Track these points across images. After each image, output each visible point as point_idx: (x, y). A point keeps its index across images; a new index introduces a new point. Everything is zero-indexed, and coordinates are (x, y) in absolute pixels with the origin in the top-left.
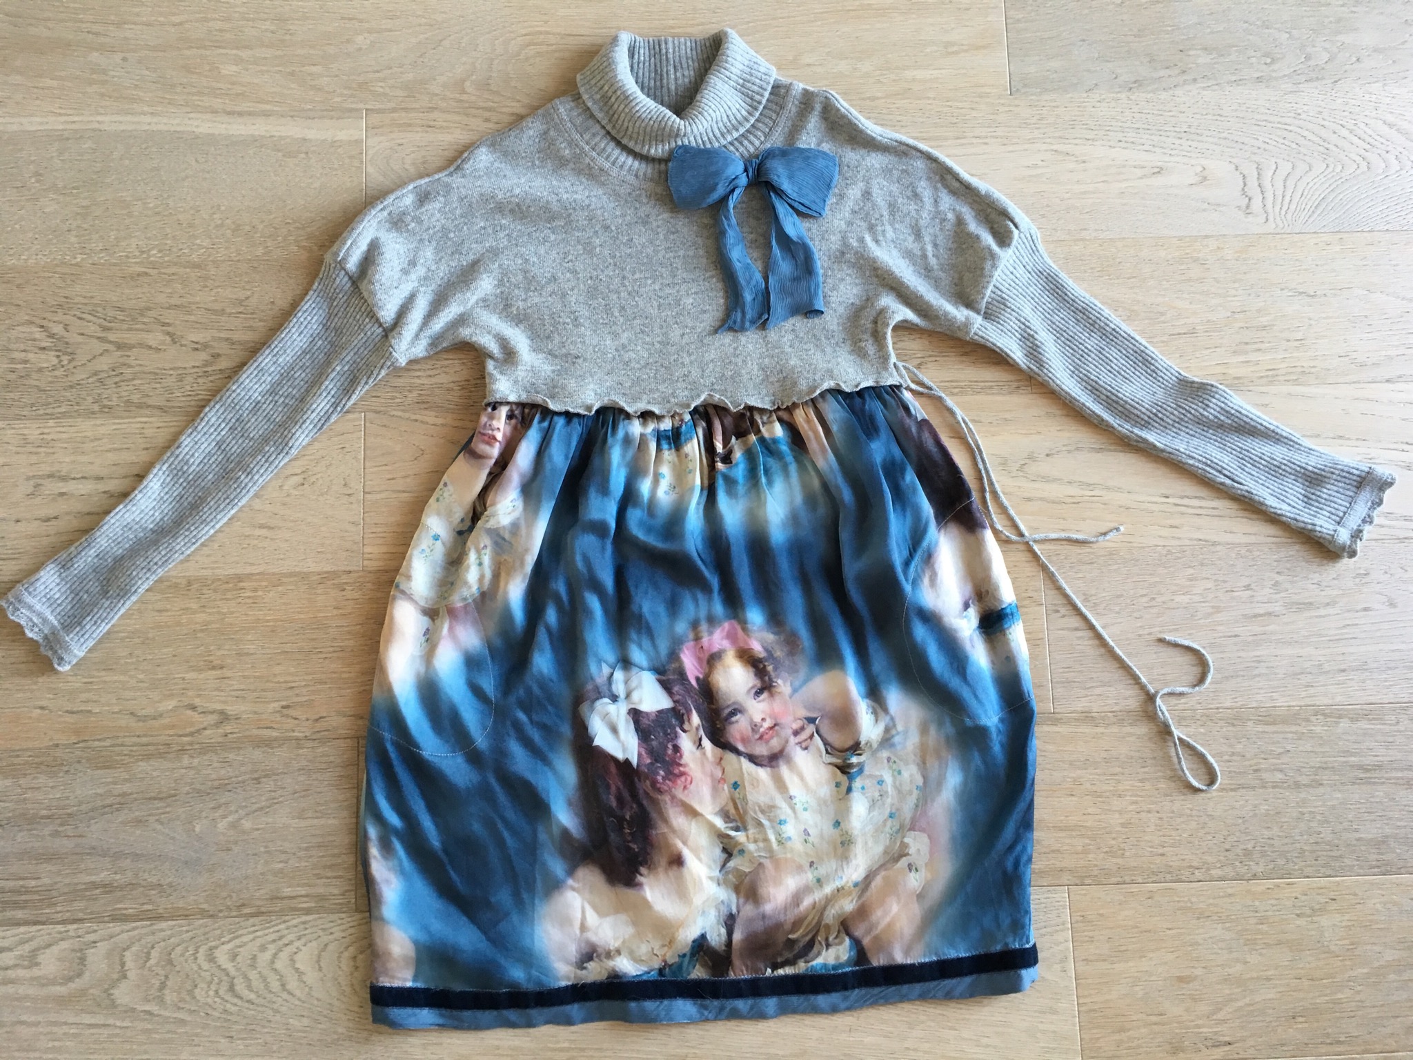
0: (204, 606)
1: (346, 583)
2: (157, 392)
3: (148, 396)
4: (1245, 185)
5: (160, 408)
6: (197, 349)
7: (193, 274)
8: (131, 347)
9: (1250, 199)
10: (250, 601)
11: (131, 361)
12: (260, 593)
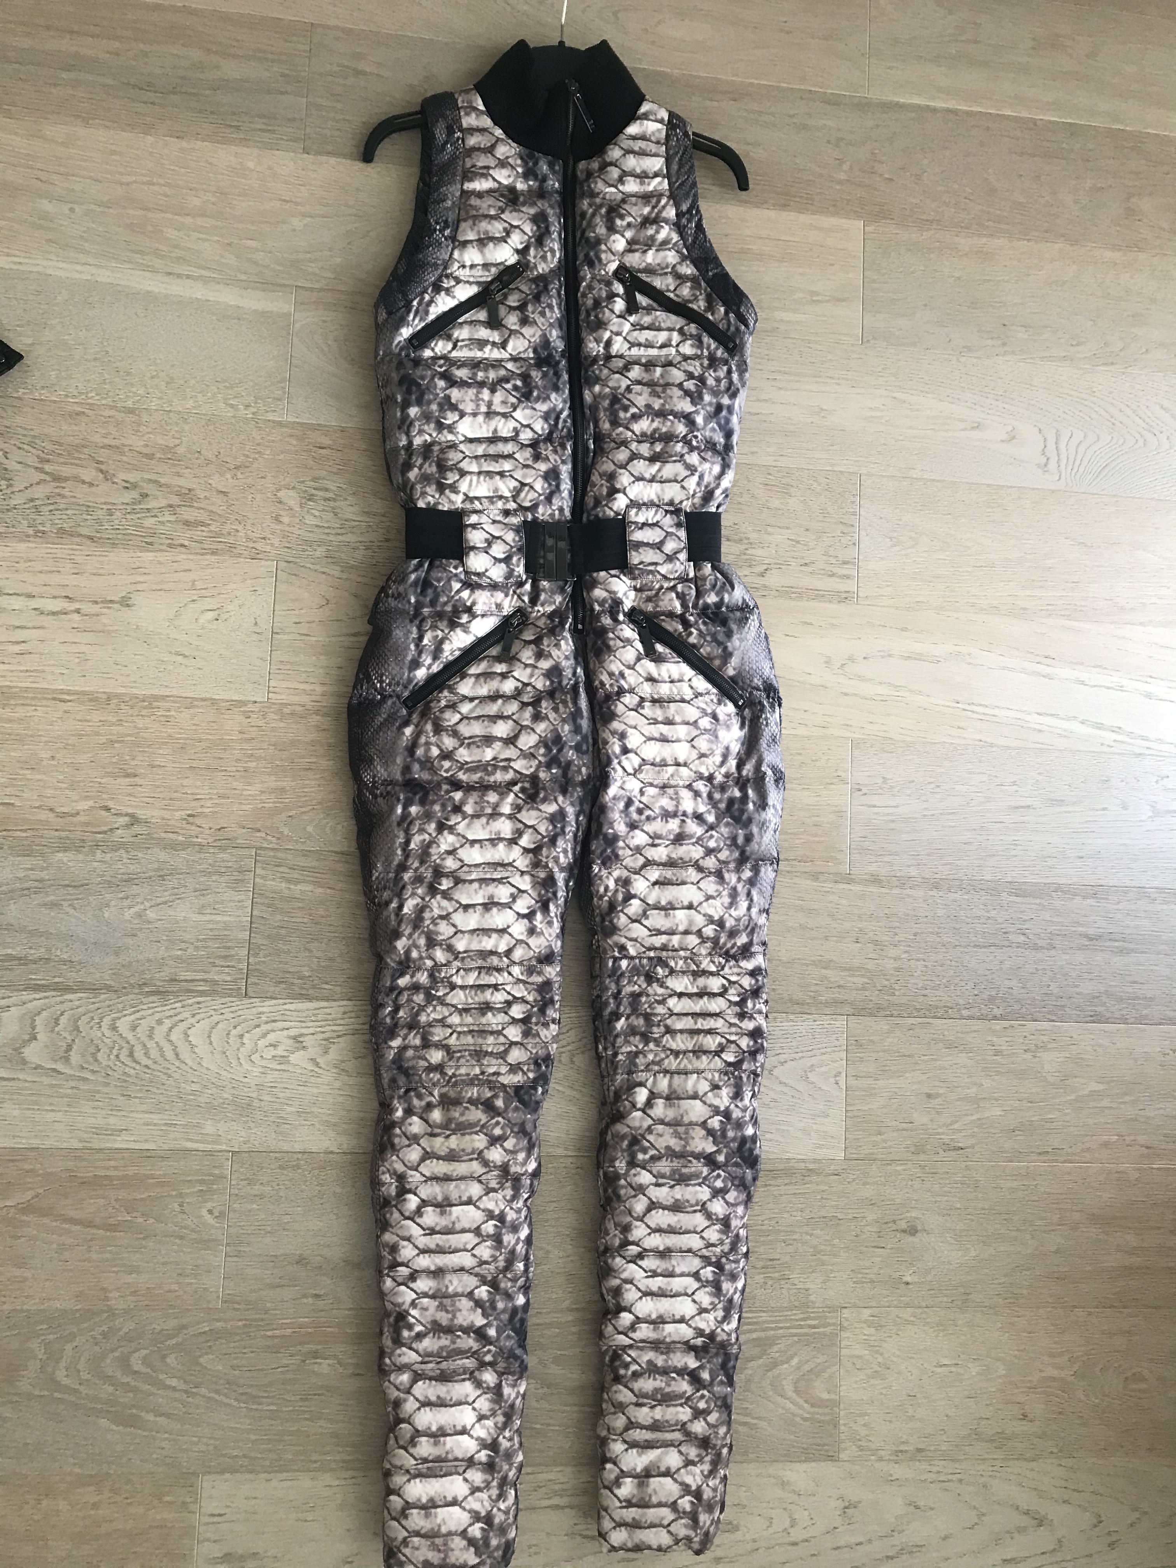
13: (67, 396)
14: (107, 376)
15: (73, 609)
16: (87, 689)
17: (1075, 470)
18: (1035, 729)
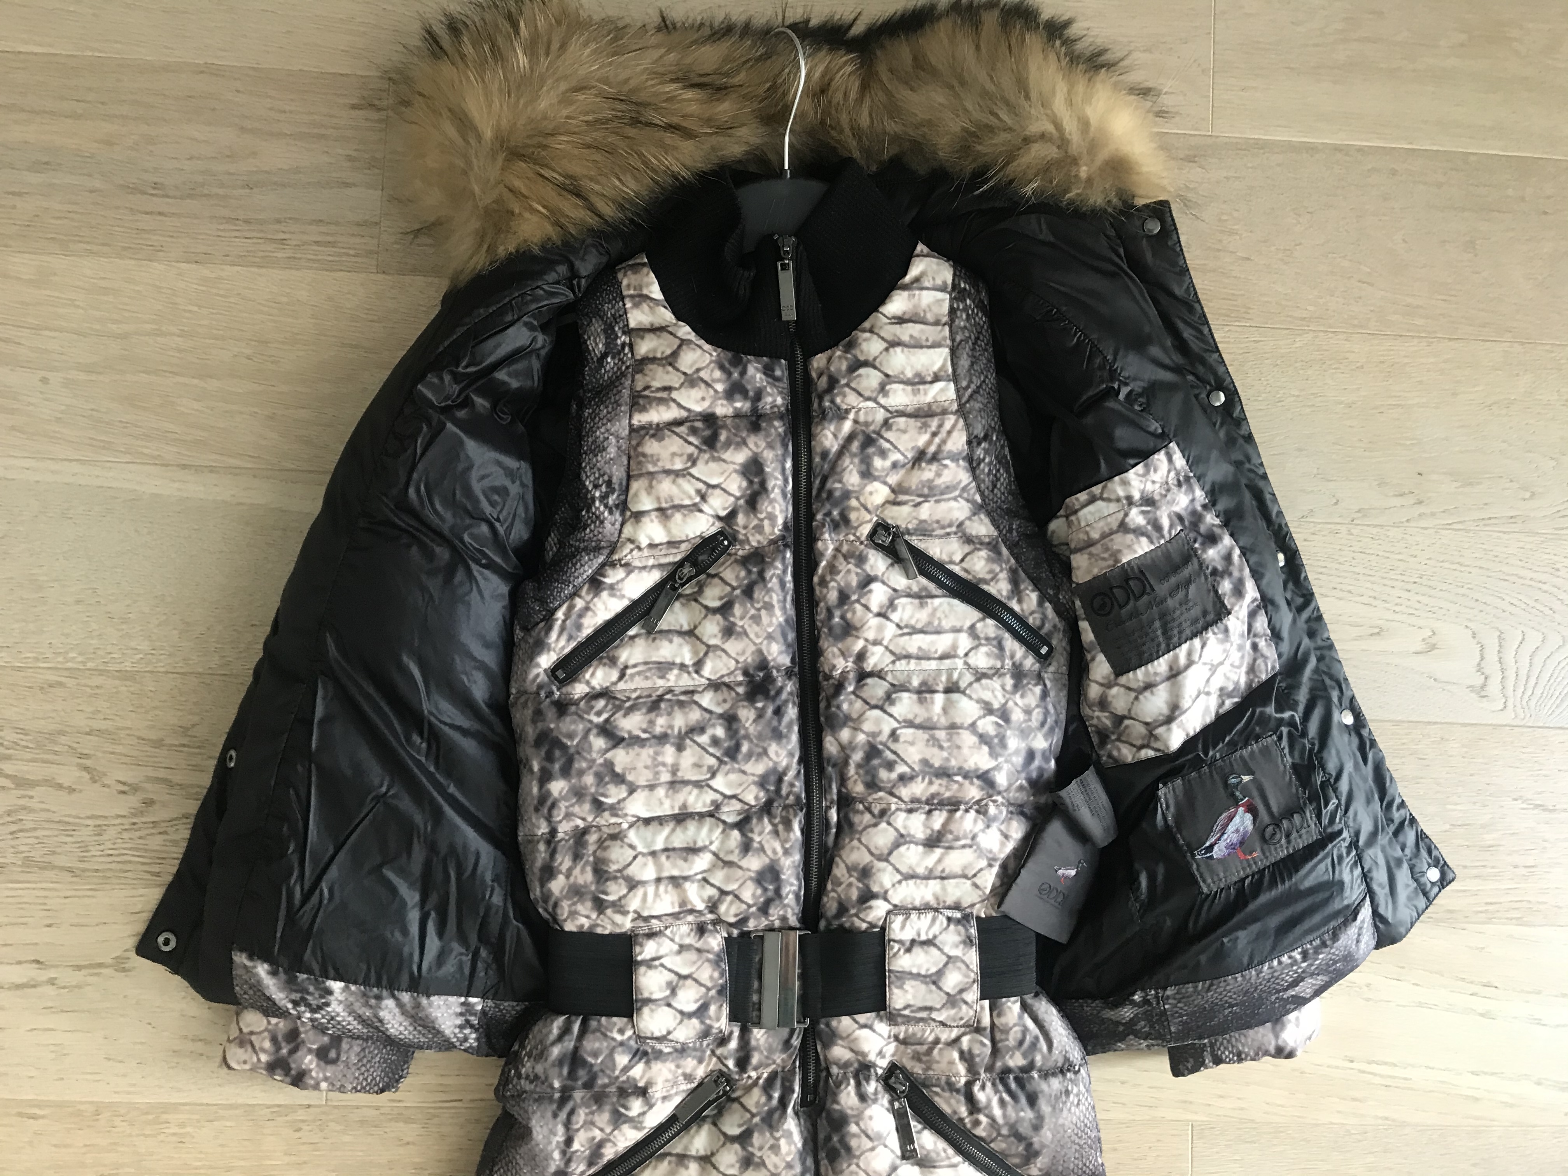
0: (114, 1144)
1: (303, 1121)
2: (67, 848)
3: (54, 853)
4: (1482, 659)
5: (70, 870)
6: (124, 792)
7: (124, 689)
8: (33, 784)
9: (1486, 678)
10: (175, 1139)
11: (33, 804)
12: (189, 1129)
13: (37, 659)
14: (94, 626)
15: (44, 978)
16: (67, 1098)
17: (1529, 692)
18: (1468, 1097)
